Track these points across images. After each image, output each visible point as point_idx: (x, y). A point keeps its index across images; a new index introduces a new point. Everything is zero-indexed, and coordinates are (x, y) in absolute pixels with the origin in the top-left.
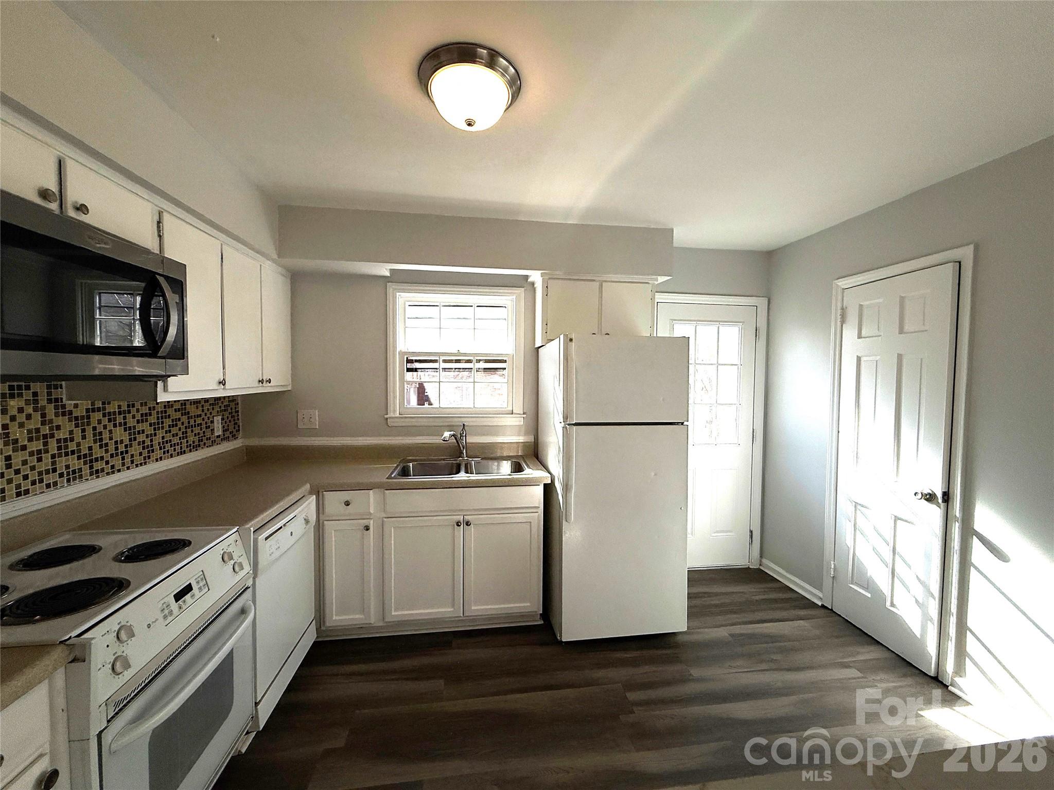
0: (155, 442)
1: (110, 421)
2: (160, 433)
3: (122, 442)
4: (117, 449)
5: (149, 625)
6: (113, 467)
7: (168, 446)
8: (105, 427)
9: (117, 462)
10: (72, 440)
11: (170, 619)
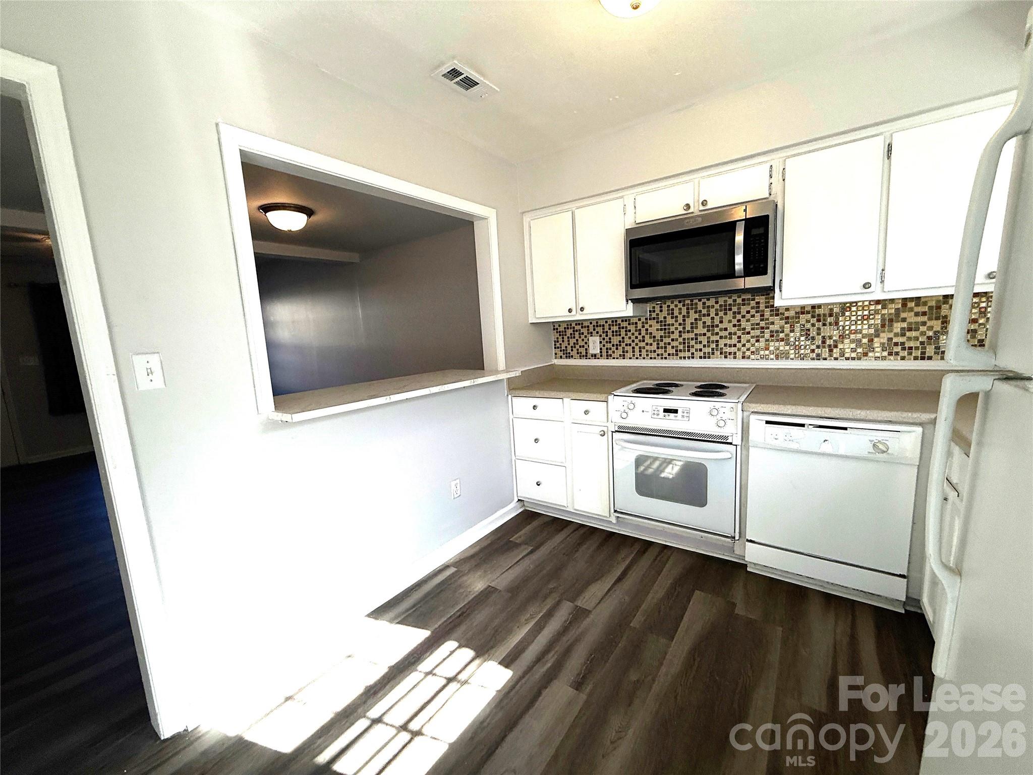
0: (877, 343)
1: (819, 321)
2: (884, 337)
3: (830, 337)
4: (824, 342)
5: (643, 411)
6: (818, 355)
7: (896, 349)
8: (813, 325)
9: (825, 352)
10: (783, 332)
11: (655, 416)
